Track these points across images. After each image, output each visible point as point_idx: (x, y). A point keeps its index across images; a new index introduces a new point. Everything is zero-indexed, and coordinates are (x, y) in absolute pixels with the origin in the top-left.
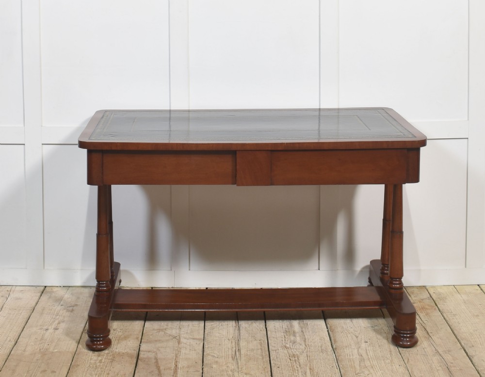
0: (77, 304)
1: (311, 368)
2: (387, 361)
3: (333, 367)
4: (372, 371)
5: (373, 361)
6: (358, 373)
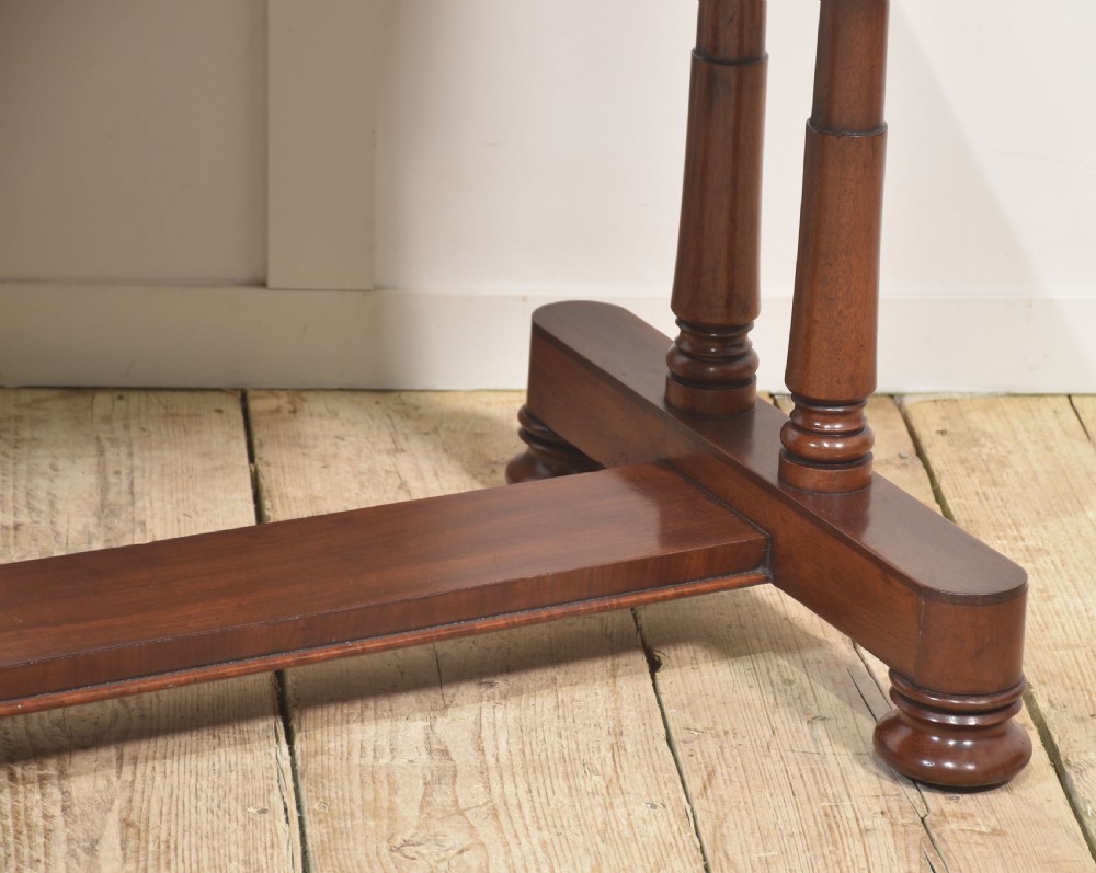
1: (134, 817)
2: (587, 784)
3: (264, 811)
4: (487, 832)
5: (507, 777)
6: (406, 843)
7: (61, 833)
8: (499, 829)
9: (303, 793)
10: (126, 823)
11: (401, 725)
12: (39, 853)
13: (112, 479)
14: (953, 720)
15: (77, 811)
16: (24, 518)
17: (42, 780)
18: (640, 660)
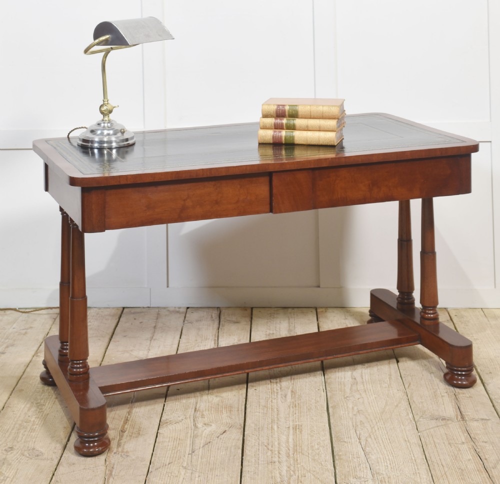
0: (32, 326)
1: (294, 390)
2: (384, 385)
3: (319, 390)
4: (364, 395)
5: (368, 384)
6: (347, 397)
7: (280, 393)
8: (366, 394)
9: (327, 386)
10: (292, 392)
11: (346, 373)
12: (275, 397)
13: (291, 324)
14: (460, 373)
15: (283, 389)
16: (274, 332)
17: (276, 382)
18: (395, 360)
